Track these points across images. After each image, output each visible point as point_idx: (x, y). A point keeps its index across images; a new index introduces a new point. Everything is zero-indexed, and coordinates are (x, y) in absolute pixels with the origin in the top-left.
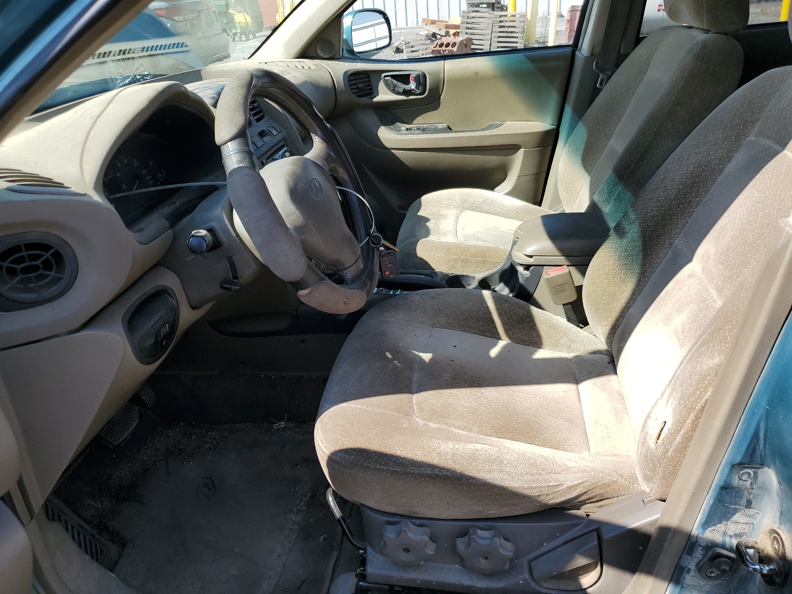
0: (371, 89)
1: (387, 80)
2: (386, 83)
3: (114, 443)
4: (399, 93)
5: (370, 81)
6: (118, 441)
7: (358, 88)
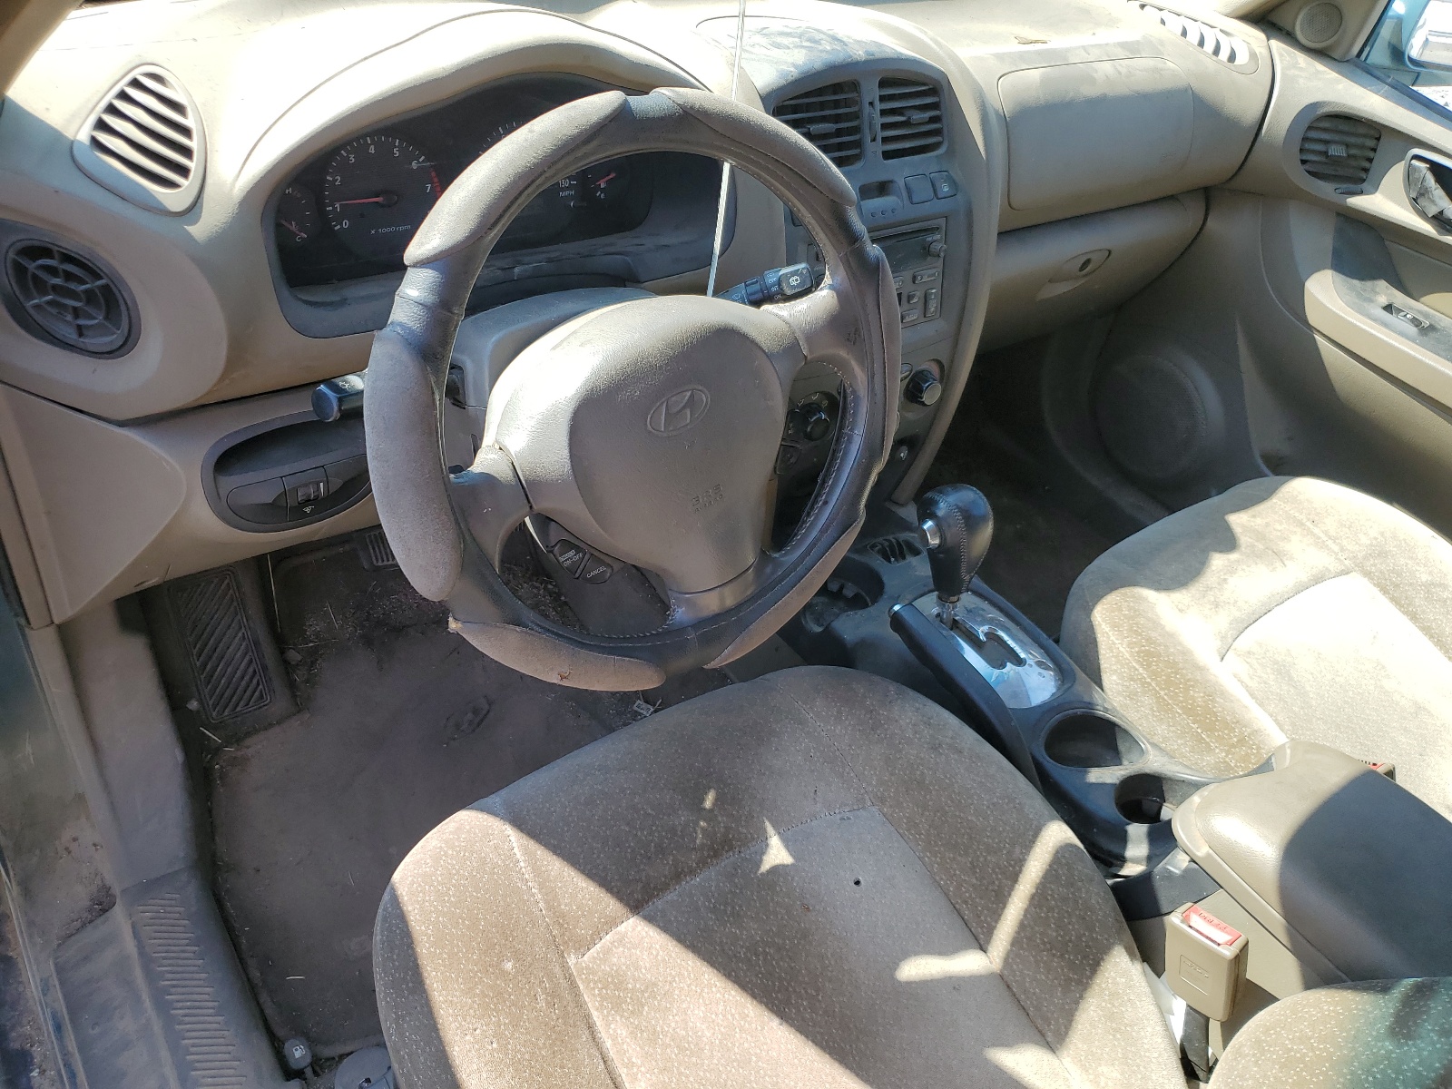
0: (1366, 170)
1: (1416, 169)
2: (1409, 174)
3: (375, 562)
4: (1422, 214)
5: (1374, 150)
6: (383, 561)
7: (1325, 153)
